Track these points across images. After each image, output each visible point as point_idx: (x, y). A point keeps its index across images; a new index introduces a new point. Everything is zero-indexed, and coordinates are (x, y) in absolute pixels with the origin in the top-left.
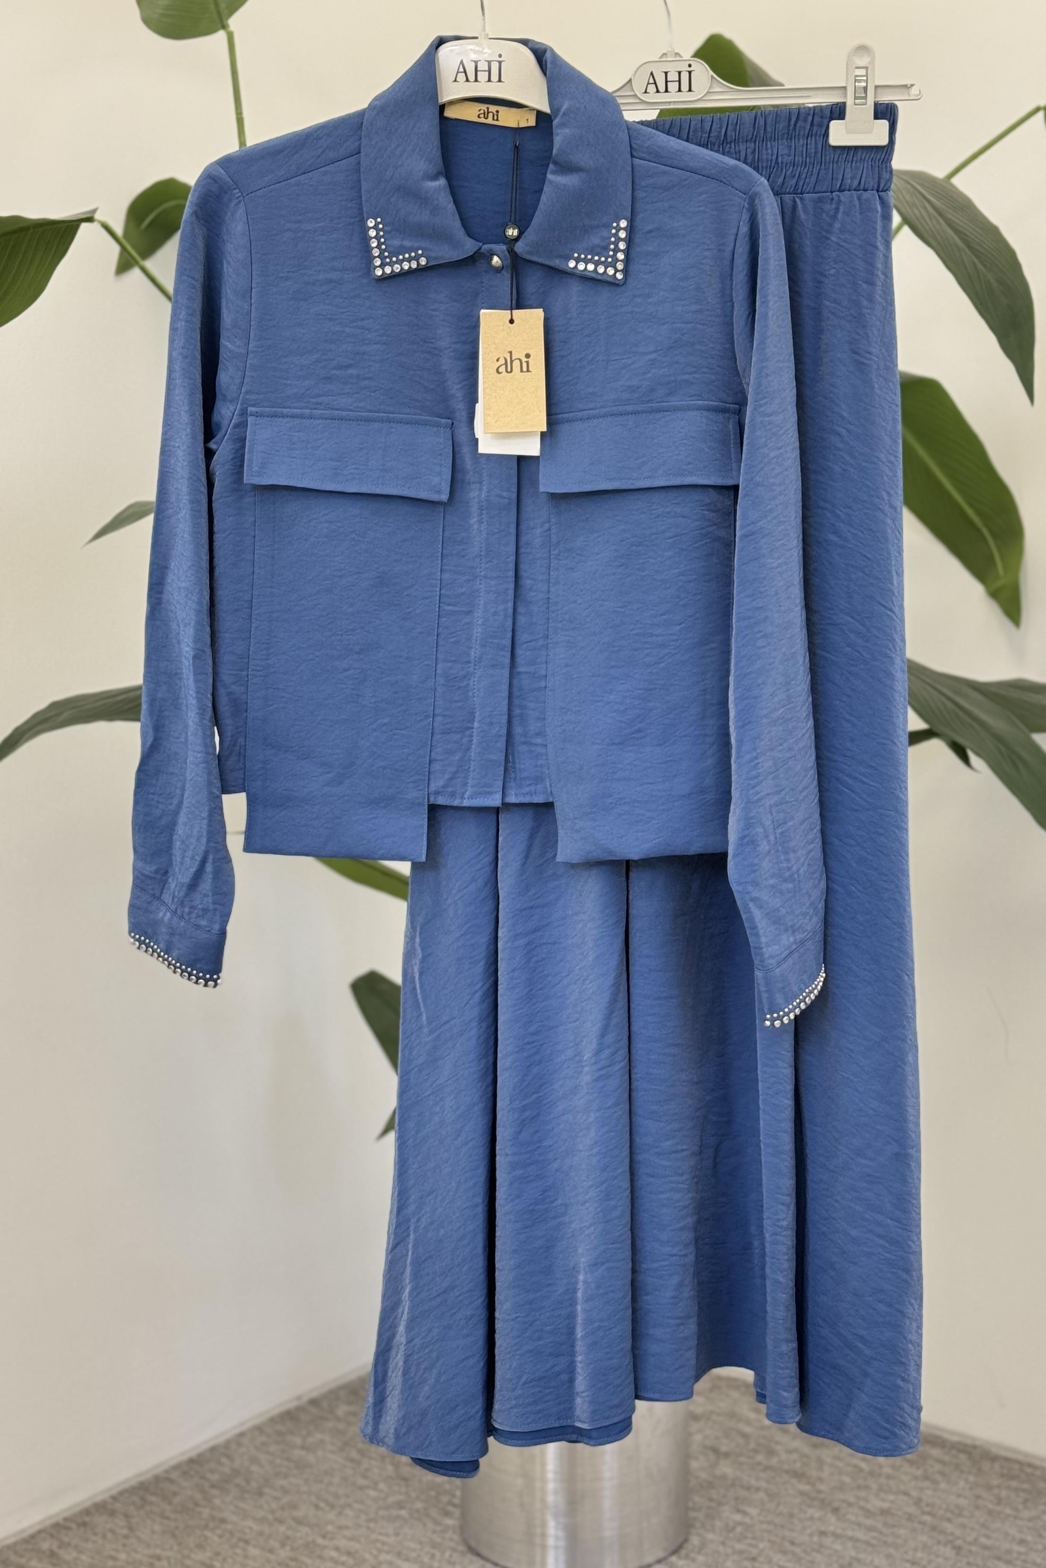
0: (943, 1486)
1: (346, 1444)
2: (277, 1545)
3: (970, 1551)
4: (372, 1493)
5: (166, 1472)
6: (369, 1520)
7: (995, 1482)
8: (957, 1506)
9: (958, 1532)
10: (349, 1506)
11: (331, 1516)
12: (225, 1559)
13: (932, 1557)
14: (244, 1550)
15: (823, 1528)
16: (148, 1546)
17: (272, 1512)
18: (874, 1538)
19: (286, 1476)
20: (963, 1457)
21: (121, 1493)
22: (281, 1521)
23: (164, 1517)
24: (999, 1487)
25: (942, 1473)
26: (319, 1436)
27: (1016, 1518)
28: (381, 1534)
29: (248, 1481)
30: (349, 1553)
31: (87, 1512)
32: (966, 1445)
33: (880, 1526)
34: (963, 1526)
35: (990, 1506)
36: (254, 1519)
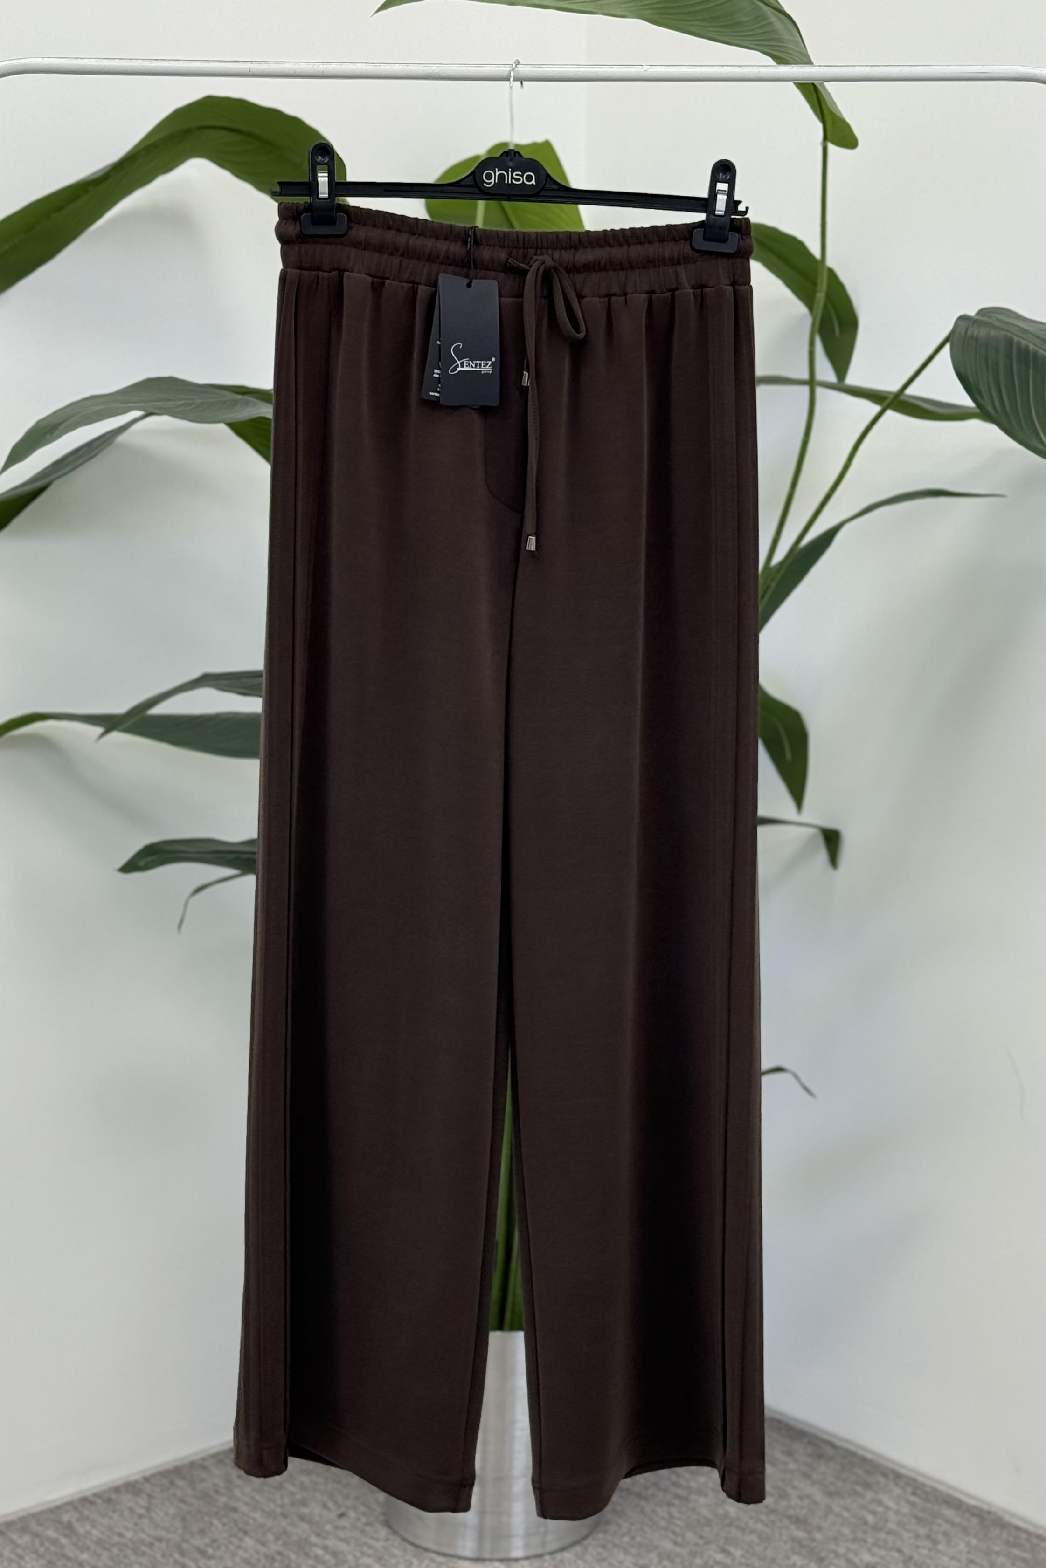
0: (942, 1546)
2: (272, 1538)
5: (203, 1459)
6: (367, 1524)
12: (219, 1547)
16: (157, 1526)
17: (282, 1506)
21: (154, 1476)
22: (285, 1516)
23: (182, 1501)
28: (372, 1538)
30: (335, 1554)
31: (117, 1490)
32: (981, 1510)
36: (263, 1510)
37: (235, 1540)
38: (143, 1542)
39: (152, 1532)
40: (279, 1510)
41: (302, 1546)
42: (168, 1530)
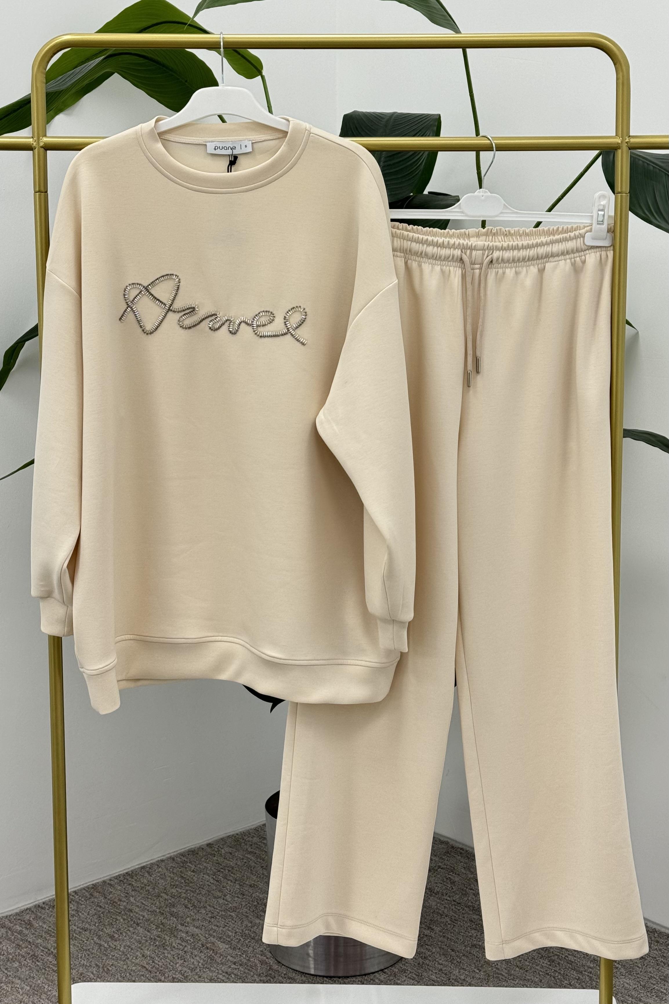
37: (131, 929)
40: (158, 910)
41: (173, 932)
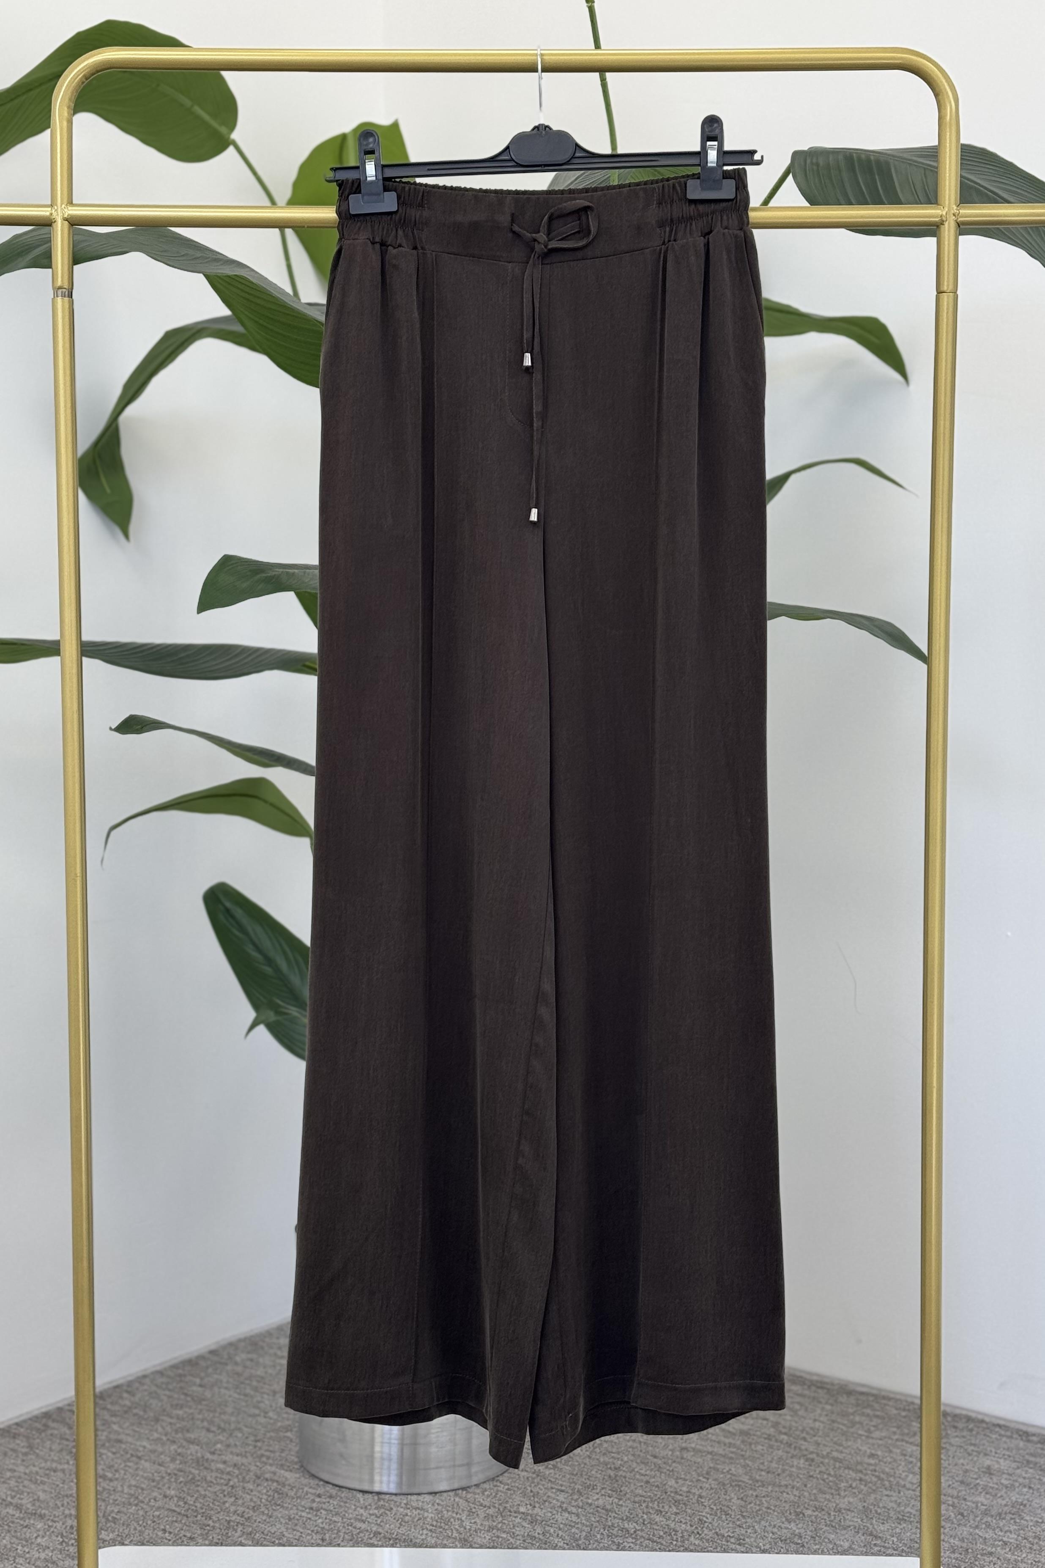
0: (801, 1413)
1: (242, 1383)
2: (168, 1459)
3: (822, 1463)
4: (262, 1420)
6: (257, 1441)
7: (851, 1410)
8: (812, 1428)
9: (811, 1448)
10: (240, 1429)
11: (221, 1437)
12: (116, 1471)
13: (786, 1467)
14: (137, 1463)
15: (684, 1445)
16: (46, 1461)
17: (166, 1435)
18: (732, 1452)
19: (182, 1407)
20: (820, 1391)
21: (25, 1421)
22: (174, 1442)
23: (62, 1438)
24: (853, 1414)
25: (799, 1403)
26: (216, 1376)
27: (867, 1437)
29: (145, 1411)
30: (235, 1465)
33: (738, 1443)
34: (818, 1444)
35: (844, 1428)
36: (148, 1439)
38: (37, 1473)
39: (43, 1465)
42: (60, 1463)
